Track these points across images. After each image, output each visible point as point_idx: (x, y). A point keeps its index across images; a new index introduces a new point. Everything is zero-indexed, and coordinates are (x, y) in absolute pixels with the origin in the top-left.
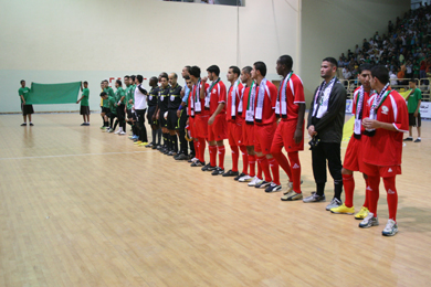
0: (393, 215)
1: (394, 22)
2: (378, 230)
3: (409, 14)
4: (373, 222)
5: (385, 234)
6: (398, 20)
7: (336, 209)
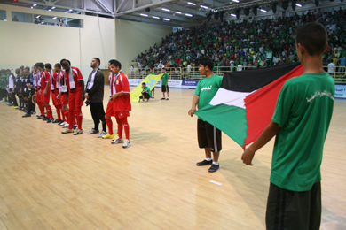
0: (127, 137)
1: (165, 38)
2: (121, 145)
3: (172, 35)
4: (120, 141)
5: (124, 147)
6: (167, 37)
7: (104, 136)
